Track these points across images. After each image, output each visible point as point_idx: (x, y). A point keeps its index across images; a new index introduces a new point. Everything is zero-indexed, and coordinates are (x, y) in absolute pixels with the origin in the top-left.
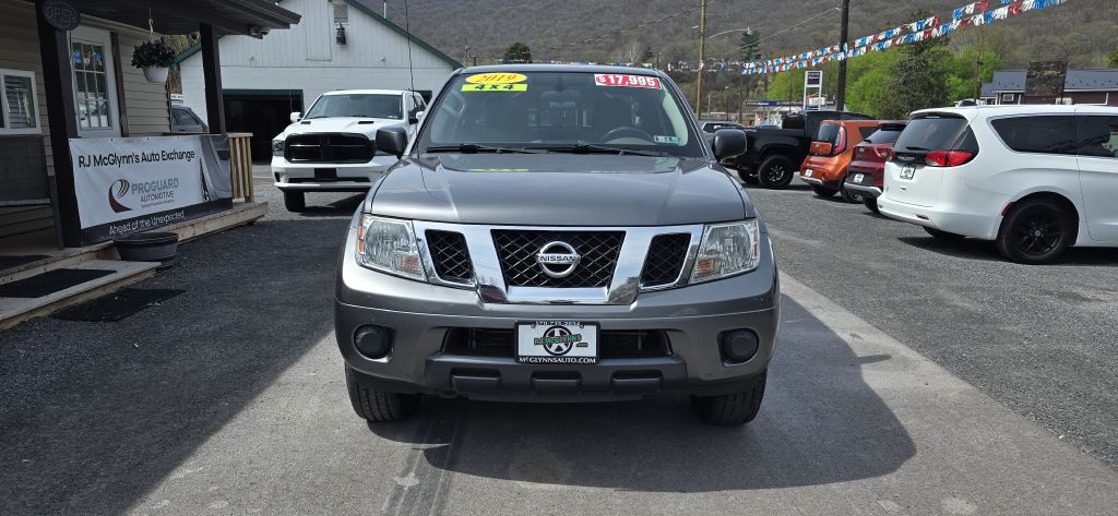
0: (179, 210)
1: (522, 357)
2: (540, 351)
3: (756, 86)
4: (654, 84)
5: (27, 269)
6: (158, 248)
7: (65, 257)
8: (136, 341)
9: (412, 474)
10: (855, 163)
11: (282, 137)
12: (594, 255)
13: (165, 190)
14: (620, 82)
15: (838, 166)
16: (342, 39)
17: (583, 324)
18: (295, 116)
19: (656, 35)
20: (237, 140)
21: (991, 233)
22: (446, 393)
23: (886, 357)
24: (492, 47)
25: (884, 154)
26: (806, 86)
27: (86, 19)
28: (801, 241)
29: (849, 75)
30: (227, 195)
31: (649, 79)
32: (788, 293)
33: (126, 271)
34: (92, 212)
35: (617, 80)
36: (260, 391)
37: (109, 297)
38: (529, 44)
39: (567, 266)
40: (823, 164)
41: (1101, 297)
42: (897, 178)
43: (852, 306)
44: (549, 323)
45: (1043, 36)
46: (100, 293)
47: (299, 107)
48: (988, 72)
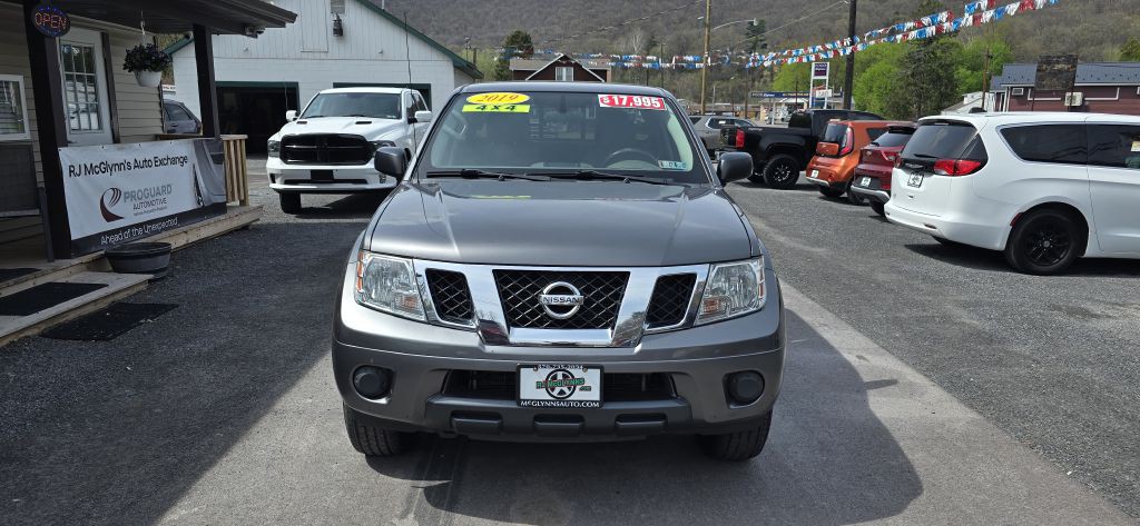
0: (172, 217)
1: (524, 400)
2: (543, 395)
3: (762, 76)
4: (659, 105)
5: (16, 283)
6: (150, 260)
7: (55, 270)
8: (128, 363)
9: (411, 516)
10: (862, 166)
11: (277, 138)
12: (598, 296)
13: (159, 197)
14: (624, 103)
15: (845, 167)
16: (339, 31)
17: (586, 367)
18: (290, 114)
19: (660, 24)
20: (232, 143)
21: (999, 244)
22: (446, 432)
23: (892, 382)
24: (492, 35)
25: (892, 158)
26: (813, 77)
27: (77, 20)
28: (807, 248)
29: (857, 66)
30: (221, 199)
31: (653, 99)
32: (794, 308)
33: (119, 284)
34: (83, 221)
35: (621, 100)
36: (257, 419)
37: (99, 314)
38: (530, 32)
39: (570, 308)
40: (829, 165)
41: (1110, 313)
42: (905, 185)
43: (859, 324)
44: (552, 366)
45: (1054, 27)
46: (91, 309)
47: (295, 106)
48: (997, 64)
